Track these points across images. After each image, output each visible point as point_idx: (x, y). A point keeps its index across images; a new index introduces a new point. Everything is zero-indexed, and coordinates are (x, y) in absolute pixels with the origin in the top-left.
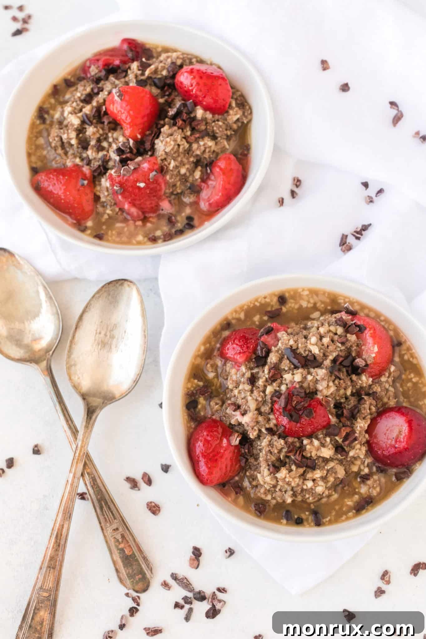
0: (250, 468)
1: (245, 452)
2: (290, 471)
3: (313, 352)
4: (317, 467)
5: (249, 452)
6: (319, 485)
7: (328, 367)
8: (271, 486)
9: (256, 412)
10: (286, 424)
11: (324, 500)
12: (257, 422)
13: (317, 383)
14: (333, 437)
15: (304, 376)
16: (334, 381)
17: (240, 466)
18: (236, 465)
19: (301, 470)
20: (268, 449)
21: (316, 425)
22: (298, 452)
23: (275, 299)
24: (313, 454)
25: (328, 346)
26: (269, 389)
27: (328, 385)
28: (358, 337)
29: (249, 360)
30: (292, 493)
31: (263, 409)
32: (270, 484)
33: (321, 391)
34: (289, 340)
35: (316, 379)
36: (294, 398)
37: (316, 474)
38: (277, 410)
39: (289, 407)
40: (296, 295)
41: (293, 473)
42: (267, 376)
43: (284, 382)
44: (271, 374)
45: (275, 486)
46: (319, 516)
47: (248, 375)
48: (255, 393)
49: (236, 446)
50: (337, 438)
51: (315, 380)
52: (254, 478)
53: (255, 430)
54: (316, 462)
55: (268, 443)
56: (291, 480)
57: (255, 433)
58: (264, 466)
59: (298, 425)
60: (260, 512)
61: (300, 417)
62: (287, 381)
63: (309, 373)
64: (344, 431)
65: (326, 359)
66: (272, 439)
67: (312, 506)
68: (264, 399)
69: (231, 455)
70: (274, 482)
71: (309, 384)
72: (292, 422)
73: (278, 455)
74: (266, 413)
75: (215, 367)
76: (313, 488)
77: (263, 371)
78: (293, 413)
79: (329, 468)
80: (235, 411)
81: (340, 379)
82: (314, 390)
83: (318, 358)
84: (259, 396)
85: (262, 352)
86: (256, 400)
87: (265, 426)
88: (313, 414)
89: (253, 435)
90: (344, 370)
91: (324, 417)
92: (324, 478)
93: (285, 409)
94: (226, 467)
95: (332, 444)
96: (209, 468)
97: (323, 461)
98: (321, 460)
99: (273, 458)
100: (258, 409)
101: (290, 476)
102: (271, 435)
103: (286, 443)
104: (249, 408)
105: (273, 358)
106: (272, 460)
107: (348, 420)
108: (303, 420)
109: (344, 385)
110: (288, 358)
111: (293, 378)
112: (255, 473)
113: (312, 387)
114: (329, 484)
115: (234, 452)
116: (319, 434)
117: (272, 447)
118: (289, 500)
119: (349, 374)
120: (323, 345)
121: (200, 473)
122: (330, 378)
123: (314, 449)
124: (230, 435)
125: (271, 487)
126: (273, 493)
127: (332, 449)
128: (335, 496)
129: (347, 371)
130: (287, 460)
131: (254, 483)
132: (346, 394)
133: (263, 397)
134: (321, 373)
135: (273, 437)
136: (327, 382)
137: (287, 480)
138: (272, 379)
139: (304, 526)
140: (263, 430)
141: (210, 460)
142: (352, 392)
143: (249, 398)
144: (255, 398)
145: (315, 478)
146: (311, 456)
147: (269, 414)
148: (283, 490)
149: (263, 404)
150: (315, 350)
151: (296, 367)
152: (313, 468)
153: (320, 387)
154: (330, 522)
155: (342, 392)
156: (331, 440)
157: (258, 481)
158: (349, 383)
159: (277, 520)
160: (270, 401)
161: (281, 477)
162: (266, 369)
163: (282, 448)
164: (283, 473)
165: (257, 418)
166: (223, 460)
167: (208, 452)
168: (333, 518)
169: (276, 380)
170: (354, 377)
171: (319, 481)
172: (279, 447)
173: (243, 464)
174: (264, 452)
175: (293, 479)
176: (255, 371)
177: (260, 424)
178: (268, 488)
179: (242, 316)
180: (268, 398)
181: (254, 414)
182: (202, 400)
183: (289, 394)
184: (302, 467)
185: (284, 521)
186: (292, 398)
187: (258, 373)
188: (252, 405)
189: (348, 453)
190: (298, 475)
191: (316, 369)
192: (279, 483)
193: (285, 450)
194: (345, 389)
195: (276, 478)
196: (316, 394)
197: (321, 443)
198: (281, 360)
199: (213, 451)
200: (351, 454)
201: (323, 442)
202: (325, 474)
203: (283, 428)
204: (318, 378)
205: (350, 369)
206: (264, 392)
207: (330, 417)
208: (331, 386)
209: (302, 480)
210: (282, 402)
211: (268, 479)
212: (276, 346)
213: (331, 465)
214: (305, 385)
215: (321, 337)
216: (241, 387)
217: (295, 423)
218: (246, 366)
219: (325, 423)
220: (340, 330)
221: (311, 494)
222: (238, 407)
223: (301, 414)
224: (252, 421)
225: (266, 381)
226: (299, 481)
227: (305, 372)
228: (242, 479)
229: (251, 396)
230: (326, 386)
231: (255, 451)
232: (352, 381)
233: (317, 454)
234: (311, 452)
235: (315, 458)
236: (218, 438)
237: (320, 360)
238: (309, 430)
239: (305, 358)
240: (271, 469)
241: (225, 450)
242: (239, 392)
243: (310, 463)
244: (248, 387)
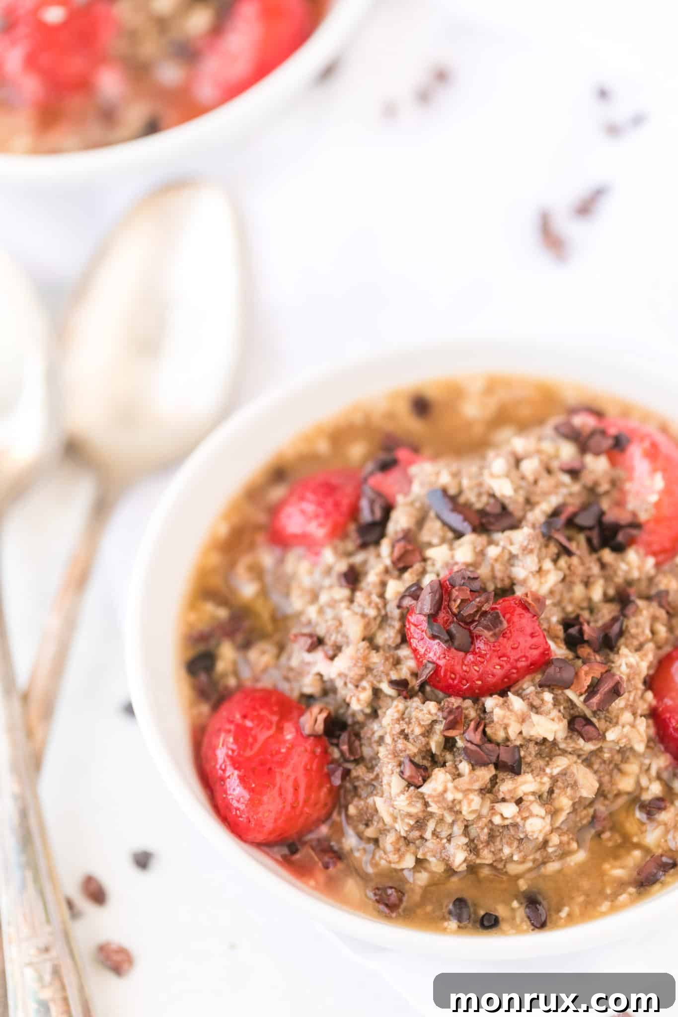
1: (342, 754)
2: (457, 775)
3: (498, 494)
4: (523, 767)
5: (351, 750)
6: (531, 815)
7: (537, 525)
8: (412, 822)
9: (365, 644)
10: (439, 658)
11: (552, 866)
12: (369, 669)
13: (512, 565)
14: (560, 692)
15: (479, 549)
16: (555, 561)
17: (331, 789)
18: (320, 787)
19: (485, 774)
20: (397, 728)
21: (513, 655)
22: (472, 724)
23: (403, 410)
24: (513, 733)
25: (536, 482)
26: (394, 588)
27: (540, 570)
28: (613, 462)
29: (338, 533)
30: (466, 840)
31: (380, 640)
32: (410, 815)
33: (524, 582)
34: (438, 474)
35: (510, 553)
36: (455, 593)
37: (525, 783)
38: (416, 628)
39: (442, 615)
40: (456, 393)
41: (463, 782)
42: (388, 562)
43: (429, 568)
44: (397, 553)
45: (420, 824)
46: (543, 907)
47: (342, 566)
49: (317, 737)
50: (570, 694)
51: (506, 557)
52: (368, 817)
53: (364, 689)
54: (522, 753)
55: (396, 715)
56: (459, 796)
57: (366, 695)
58: (390, 767)
59: (470, 657)
60: (389, 906)
61: (473, 638)
62: (438, 565)
63: (491, 542)
64: (587, 674)
65: (532, 509)
66: (406, 708)
67: (523, 885)
68: (383, 612)
69: (305, 758)
70: (417, 810)
71: (493, 570)
72: (453, 650)
73: (423, 740)
74: (389, 646)
75: (257, 572)
76: (519, 820)
77: (379, 556)
78: (453, 628)
79: (556, 771)
80: (311, 649)
81: (569, 553)
82: (507, 582)
83: (511, 507)
84: (370, 603)
85: (372, 512)
86: (364, 616)
87: (388, 675)
88: (501, 622)
89: (358, 700)
90: (582, 538)
92: (547, 798)
93: (432, 617)
94: (296, 789)
95: (560, 711)
96: (251, 791)
97: (539, 755)
98: (533, 749)
99: (413, 749)
100: (369, 639)
101: (456, 788)
102: (405, 698)
103: (441, 709)
104: (347, 637)
105: (400, 521)
106: (408, 752)
107: (596, 651)
108: (480, 645)
109: (580, 570)
110: (438, 517)
111: (453, 557)
112: (371, 800)
113: (499, 574)
114: (562, 817)
115: (313, 754)
116: (525, 686)
117: (409, 723)
118: (459, 857)
119: (593, 549)
120: (523, 478)
121: (228, 806)
122: (544, 550)
123: (513, 718)
124: (301, 714)
125: (412, 828)
126: (418, 848)
127: (560, 720)
128: (580, 856)
129: (589, 541)
130: (449, 756)
131: (370, 832)
132: (590, 600)
133: (380, 606)
134: (521, 537)
135: (409, 703)
136: (536, 560)
137: (450, 796)
138: (401, 565)
139: (504, 933)
140: (385, 687)
141: (253, 771)
142: (605, 595)
143: (345, 614)
144: (359, 610)
145: (520, 793)
146: (507, 739)
147: (398, 647)
148: (444, 834)
149: (380, 627)
150: (504, 489)
151: (459, 535)
152: (515, 769)
153: (520, 572)
154: (571, 919)
155: (579, 591)
156: (556, 703)
157: (381, 819)
158: (596, 569)
159: (433, 922)
160: (396, 613)
161: (435, 790)
162: (385, 547)
163: (434, 722)
164: (439, 779)
165: (366, 658)
166: (287, 770)
167: (249, 753)
168: (577, 910)
169: (411, 566)
170: (607, 555)
171: (532, 802)
172: (426, 720)
173: (337, 781)
174: (388, 741)
175: (466, 792)
176: (358, 558)
177: (375, 672)
178: (404, 831)
179: (323, 447)
180: (392, 607)
181: (358, 650)
182: (227, 654)
183: (442, 586)
184: (485, 764)
185: (453, 924)
186: (449, 594)
187: (365, 563)
188: (354, 629)
189: (603, 737)
190: (477, 786)
191: (508, 533)
192: (429, 809)
193: (439, 727)
194: (587, 584)
195: (422, 796)
196: (513, 590)
197: (531, 705)
198: (421, 522)
199: (261, 751)
200: (611, 735)
201: (537, 702)
202: (546, 788)
203: (431, 666)
204: (515, 550)
205: (595, 535)
206: (382, 596)
207: (552, 644)
208: (548, 572)
209: (488, 804)
210: (426, 603)
211: (402, 802)
212: (406, 494)
213: (561, 763)
214: (483, 571)
215: (518, 461)
216: (324, 598)
217: (462, 654)
218: (335, 549)
219: (535, 653)
220: (567, 451)
221: (516, 844)
222: (318, 642)
223: (472, 629)
224: (355, 665)
225: (387, 571)
226: (482, 806)
227: (482, 540)
228: (338, 831)
229: (348, 608)
230: (535, 568)
231: (367, 752)
232: (603, 566)
233: (521, 733)
234: (506, 728)
235: (518, 743)
236: (271, 723)
237: (518, 513)
238: (498, 671)
239: (482, 513)
240: (408, 771)
241: (289, 750)
242: (321, 611)
243: (505, 757)
244: (343, 593)
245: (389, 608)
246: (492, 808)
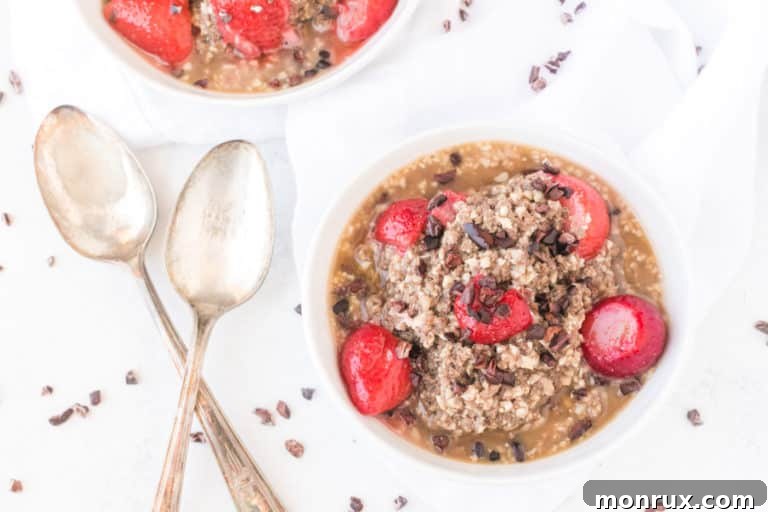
0: (425, 388)
1: (417, 367)
2: (481, 389)
3: (504, 227)
4: (517, 382)
5: (423, 367)
6: (519, 407)
7: (525, 247)
8: (456, 411)
9: (431, 312)
10: (473, 327)
11: (527, 427)
12: (433, 326)
13: (512, 269)
14: (536, 341)
15: (493, 260)
16: (534, 265)
17: (412, 387)
18: (406, 385)
19: (496, 388)
20: (449, 362)
21: (514, 326)
22: (491, 364)
23: (446, 159)
24: (511, 366)
25: (523, 218)
26: (447, 280)
27: (526, 271)
28: (562, 204)
29: (416, 242)
30: (483, 418)
31: (440, 308)
32: (455, 409)
33: (517, 280)
34: (470, 212)
35: (511, 263)
36: (482, 291)
37: (516, 392)
38: (460, 308)
39: (476, 303)
40: (475, 152)
41: (485, 393)
42: (443, 262)
43: (466, 269)
44: (448, 260)
45: (460, 412)
46: (522, 448)
47: (416, 262)
48: (428, 286)
49: (405, 360)
50: (542, 342)
51: (509, 264)
52: (431, 402)
53: (431, 336)
54: (516, 375)
55: (448, 353)
56: (482, 401)
57: (431, 341)
58: (445, 384)
59: (490, 327)
60: (442, 447)
61: (492, 316)
62: (471, 269)
63: (500, 256)
64: (551, 331)
65: (521, 236)
66: (453, 348)
67: (512, 436)
68: (441, 295)
69: (399, 371)
70: (459, 406)
71: (501, 271)
72: (481, 323)
73: (464, 369)
74: (444, 313)
75: (370, 254)
76: (513, 411)
77: (437, 256)
78: (482, 311)
79: (532, 383)
80: (401, 311)
81: (542, 262)
82: (508, 278)
83: (511, 235)
84: (434, 290)
85: (434, 230)
86: (430, 296)
87: (443, 330)
88: (509, 311)
89: (427, 343)
90: (547, 249)
91: (524, 314)
92: (527, 397)
93: (470, 305)
94: (393, 389)
95: (536, 350)
96: (370, 392)
97: (525, 374)
98: (521, 373)
99: (457, 374)
100: (433, 308)
101: (481, 397)
102: (453, 343)
103: (473, 352)
104: (421, 307)
105: (449, 238)
106: (455, 376)
107: (556, 316)
108: (495, 320)
109: (547, 270)
110: (470, 237)
111: (479, 264)
112: (433, 395)
113: (504, 275)
114: (533, 405)
115: (403, 368)
116: (518, 337)
117: (455, 359)
118: (480, 429)
119: (553, 255)
120: (516, 217)
121: (358, 399)
122: (529, 261)
123: (512, 358)
124: (396, 346)
125: (456, 413)
126: (458, 421)
127: (537, 357)
128: (541, 420)
129: (551, 251)
130: (476, 375)
131: (432, 408)
132: (550, 282)
133: (440, 291)
134: (516, 254)
135: (455, 345)
136: (525, 267)
137: (477, 402)
138: (451, 266)
139: (502, 463)
140: (442, 336)
141: (371, 380)
142: (558, 279)
143: (420, 294)
144: (428, 293)
145: (514, 397)
146: (508, 369)
147: (448, 313)
148: (472, 416)
149: (439, 301)
150: (507, 224)
151: (481, 249)
152: (512, 384)
153: (515, 274)
154: (537, 456)
155: (545, 278)
156: (534, 345)
157: (437, 405)
158: (554, 267)
159: (465, 457)
160: (449, 296)
161: (469, 398)
162: (441, 252)
163: (469, 360)
164: (471, 393)
165: (432, 321)
166: (389, 380)
167: (368, 369)
168: (540, 451)
169: (455, 267)
170: (560, 258)
171: (520, 401)
172: (465, 358)
173: (416, 384)
174: (444, 366)
175: (486, 399)
176: (425, 256)
177: (436, 328)
178: (451, 414)
179: (402, 183)
180: (446, 292)
181: (427, 315)
182: (354, 300)
183: (475, 285)
184: (496, 384)
185: (475, 457)
186: (479, 291)
187: (430, 259)
188: (425, 303)
189: (557, 361)
190: (492, 395)
191: (509, 251)
192: (466, 407)
193: (473, 361)
194: (549, 275)
195: (463, 400)
196: (511, 284)
197: (521, 350)
198: (460, 239)
199: (375, 367)
200: (562, 362)
201: (524, 348)
202: (528, 392)
203: (469, 332)
204: (513, 261)
205: (555, 247)
206: (440, 284)
207: (532, 313)
208: (531, 273)
209: (497, 401)
210: (466, 296)
211: (451, 402)
212: (452, 222)
213: (535, 378)
214: (495, 272)
215: (514, 207)
216: (408, 279)
217: (485, 325)
218: (413, 250)
219: (524, 323)
220: (538, 196)
221: (510, 419)
222: (406, 307)
223: (492, 311)
224: (426, 325)
225: (442, 269)
226: (494, 402)
227: (494, 254)
228: (415, 404)
229: (422, 291)
230: (524, 272)
231: (431, 366)
232: (558, 264)
233: (516, 366)
234: (508, 363)
235: (514, 371)
236: (380, 350)
237: (515, 238)
238: (505, 333)
239: (494, 235)
240: (456, 388)
241: (391, 366)
242: (406, 287)
243: (507, 378)
244: (418, 279)
245: (444, 292)
246: (499, 405)
